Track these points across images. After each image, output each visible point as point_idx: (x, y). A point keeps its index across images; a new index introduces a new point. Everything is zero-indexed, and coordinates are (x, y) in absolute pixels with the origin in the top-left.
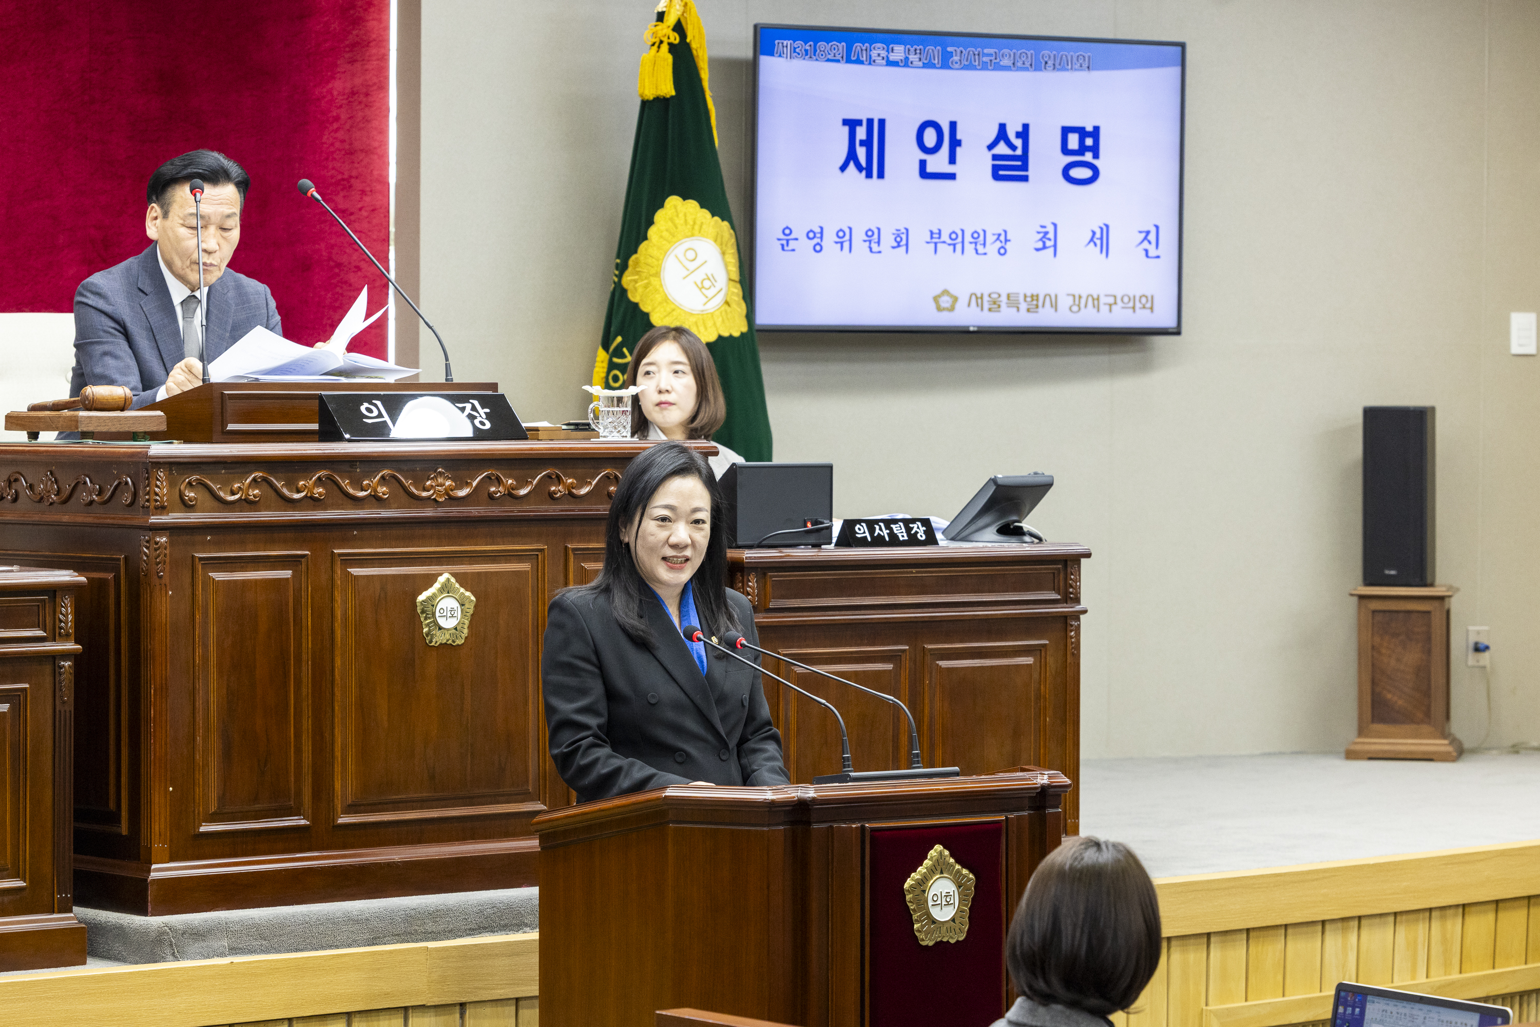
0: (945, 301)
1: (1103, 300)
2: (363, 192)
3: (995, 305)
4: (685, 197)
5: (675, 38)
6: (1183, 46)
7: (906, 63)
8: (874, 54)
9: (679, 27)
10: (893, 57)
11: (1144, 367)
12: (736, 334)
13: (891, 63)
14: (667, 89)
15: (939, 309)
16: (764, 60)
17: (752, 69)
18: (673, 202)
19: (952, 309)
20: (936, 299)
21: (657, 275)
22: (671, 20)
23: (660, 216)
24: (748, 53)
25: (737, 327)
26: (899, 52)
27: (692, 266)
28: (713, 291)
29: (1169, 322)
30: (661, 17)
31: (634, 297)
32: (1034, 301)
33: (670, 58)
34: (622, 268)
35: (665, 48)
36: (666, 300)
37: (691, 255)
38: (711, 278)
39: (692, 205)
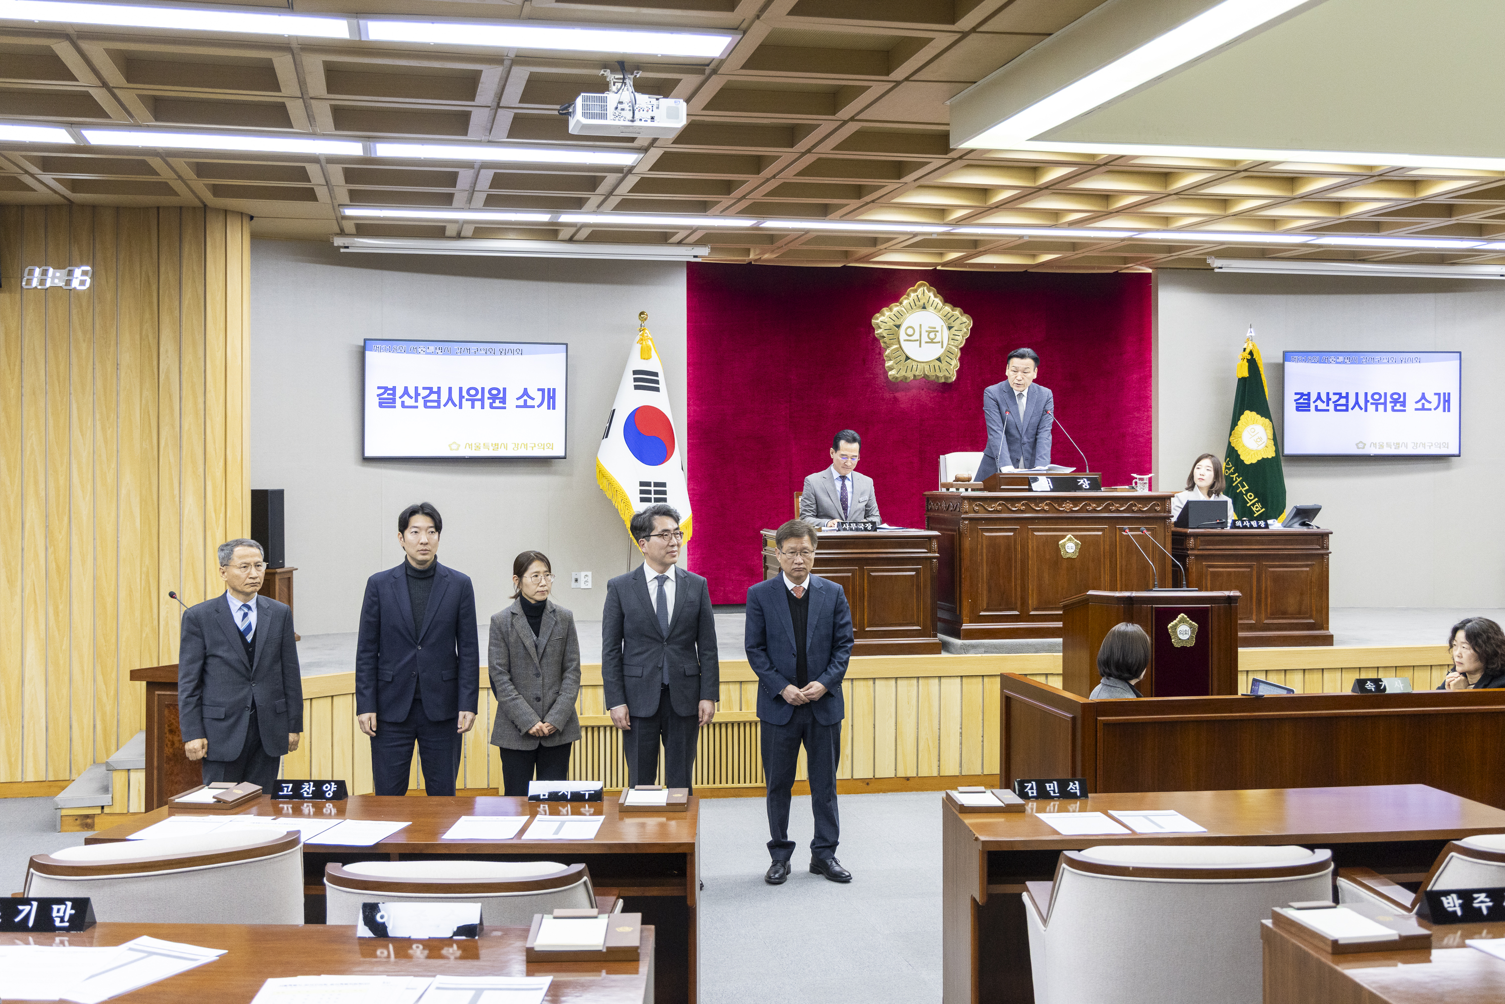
0: (1361, 445)
1: (1426, 444)
2: (1144, 411)
3: (1381, 447)
4: (1251, 411)
5: (1249, 357)
6: (1460, 353)
7: (1344, 363)
8: (1331, 360)
9: (1251, 353)
10: (1338, 361)
11: (1448, 468)
12: (1270, 457)
13: (1337, 363)
14: (1246, 374)
15: (1358, 448)
16: (1286, 363)
17: (1282, 366)
18: (1247, 412)
19: (1364, 448)
20: (1357, 445)
21: (1240, 437)
22: (1248, 351)
23: (1242, 417)
24: (1282, 361)
25: (1270, 454)
26: (1341, 359)
27: (1253, 434)
28: (1261, 443)
29: (1457, 452)
30: (1245, 350)
31: (1233, 445)
32: (1398, 445)
33: (1247, 364)
34: (1230, 435)
35: (1245, 360)
36: (1244, 446)
37: (1253, 430)
38: (1261, 438)
39: (1254, 413)
